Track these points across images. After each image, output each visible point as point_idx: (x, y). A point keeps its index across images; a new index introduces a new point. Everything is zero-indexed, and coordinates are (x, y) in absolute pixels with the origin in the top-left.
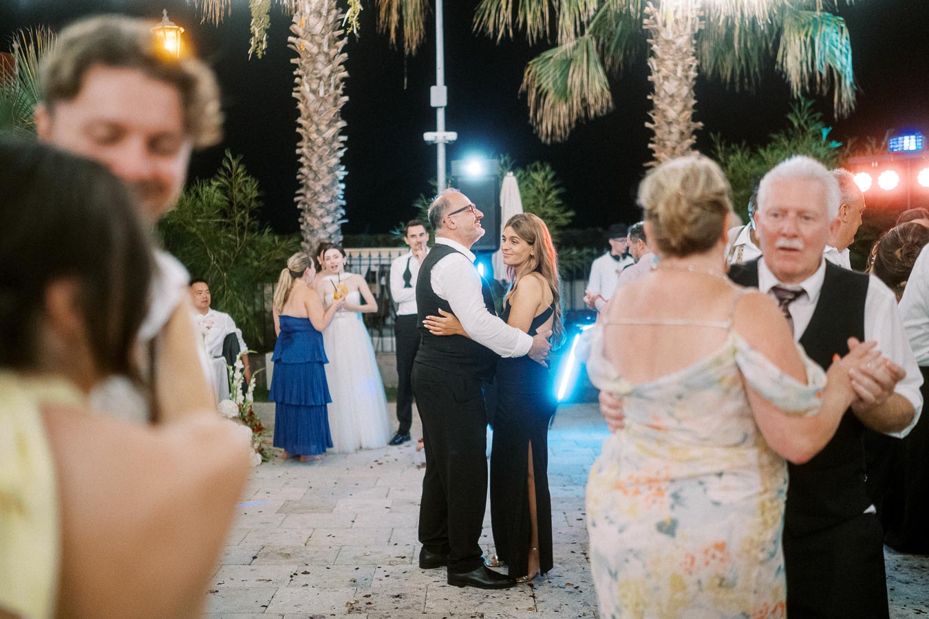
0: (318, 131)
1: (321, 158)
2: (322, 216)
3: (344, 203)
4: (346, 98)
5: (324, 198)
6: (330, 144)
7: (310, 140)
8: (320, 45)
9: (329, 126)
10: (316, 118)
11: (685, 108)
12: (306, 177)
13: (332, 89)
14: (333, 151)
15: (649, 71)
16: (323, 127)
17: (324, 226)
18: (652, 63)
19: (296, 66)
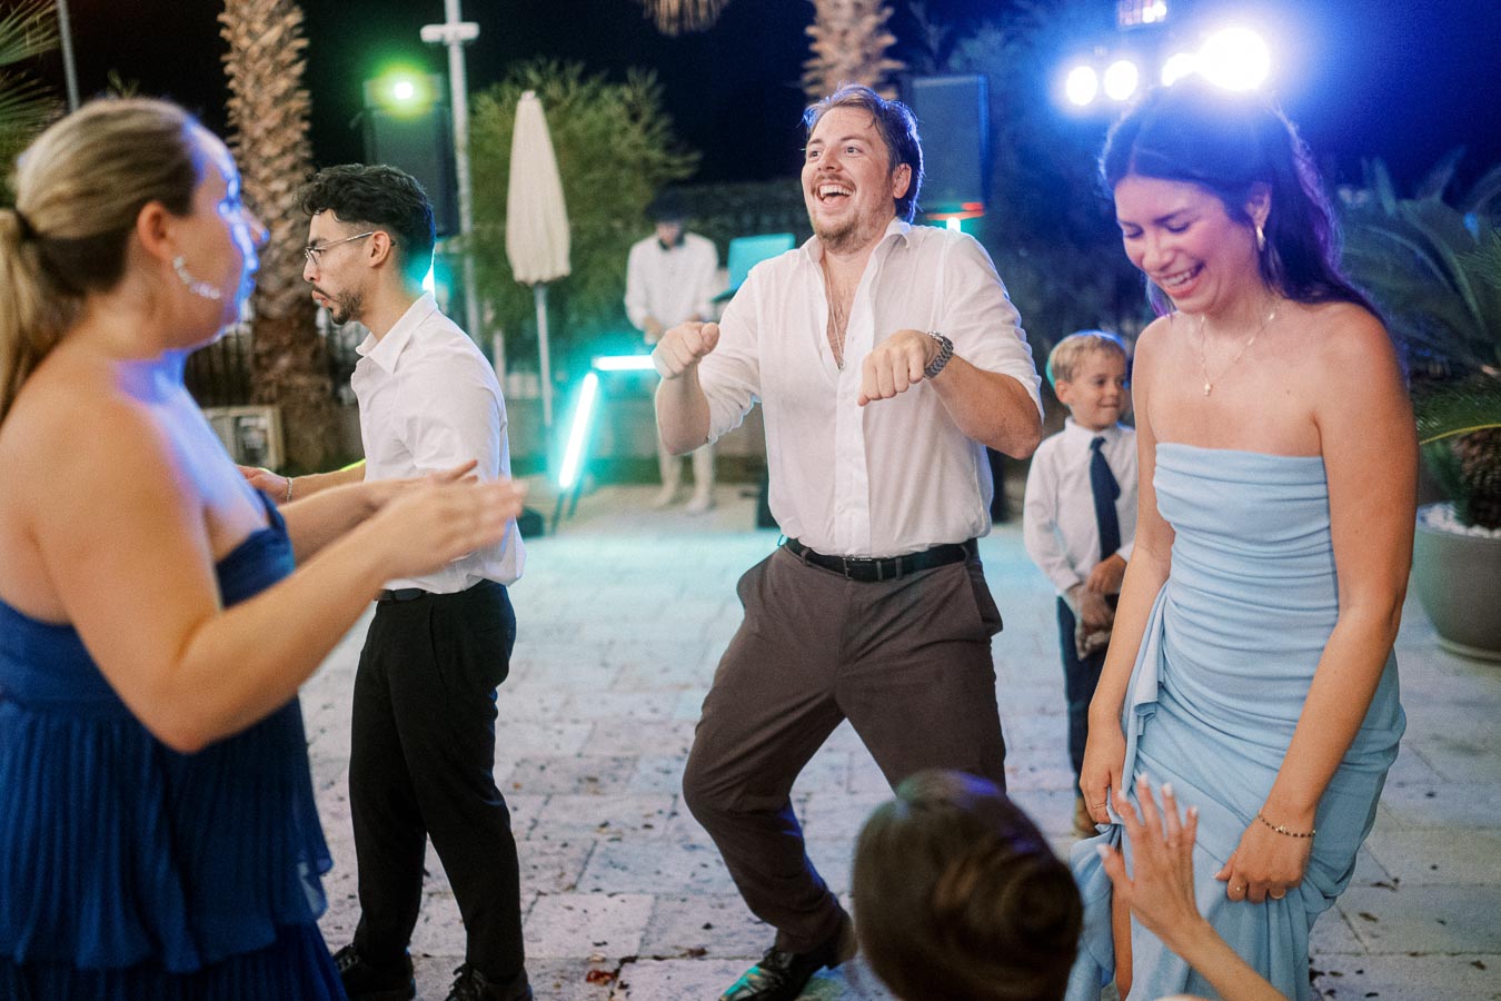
0: (251, 33)
1: (258, 80)
2: (266, 181)
3: (307, 154)
5: (269, 149)
6: (273, 55)
7: (239, 49)
9: (271, 21)
10: (245, 10)
12: (240, 114)
16: (258, 26)
17: (274, 197)
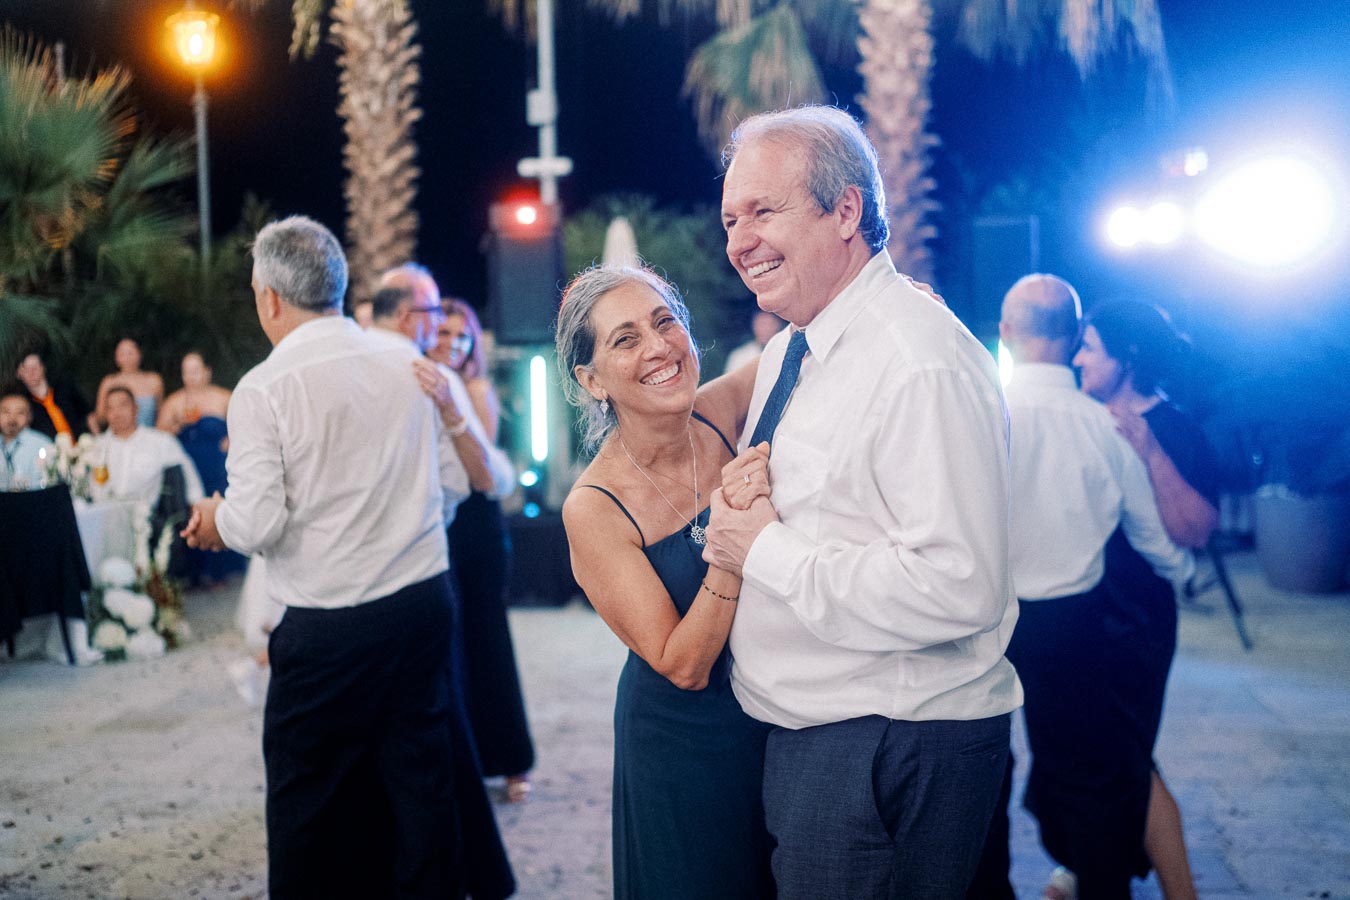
0: (371, 164)
4: (414, 115)
6: (390, 183)
7: (361, 177)
8: (372, 37)
10: (368, 145)
11: (911, 113)
12: (357, 232)
13: (392, 101)
14: (395, 194)
15: (858, 58)
16: (378, 158)
18: (864, 47)
19: (341, 70)
